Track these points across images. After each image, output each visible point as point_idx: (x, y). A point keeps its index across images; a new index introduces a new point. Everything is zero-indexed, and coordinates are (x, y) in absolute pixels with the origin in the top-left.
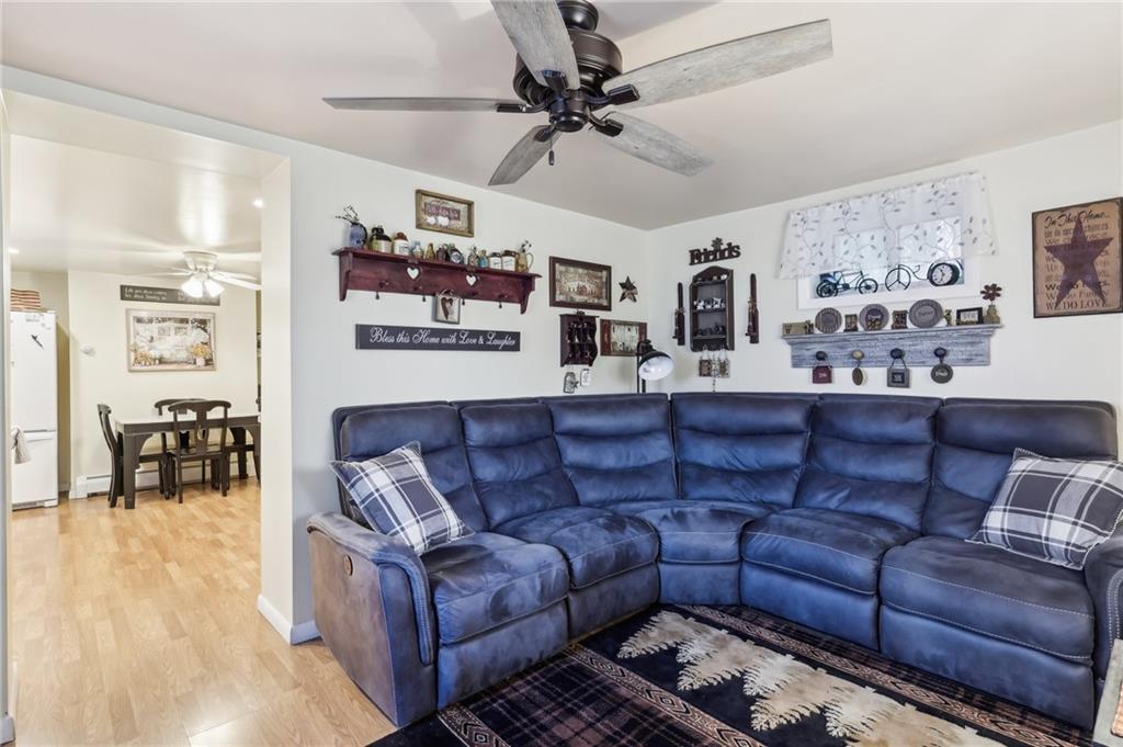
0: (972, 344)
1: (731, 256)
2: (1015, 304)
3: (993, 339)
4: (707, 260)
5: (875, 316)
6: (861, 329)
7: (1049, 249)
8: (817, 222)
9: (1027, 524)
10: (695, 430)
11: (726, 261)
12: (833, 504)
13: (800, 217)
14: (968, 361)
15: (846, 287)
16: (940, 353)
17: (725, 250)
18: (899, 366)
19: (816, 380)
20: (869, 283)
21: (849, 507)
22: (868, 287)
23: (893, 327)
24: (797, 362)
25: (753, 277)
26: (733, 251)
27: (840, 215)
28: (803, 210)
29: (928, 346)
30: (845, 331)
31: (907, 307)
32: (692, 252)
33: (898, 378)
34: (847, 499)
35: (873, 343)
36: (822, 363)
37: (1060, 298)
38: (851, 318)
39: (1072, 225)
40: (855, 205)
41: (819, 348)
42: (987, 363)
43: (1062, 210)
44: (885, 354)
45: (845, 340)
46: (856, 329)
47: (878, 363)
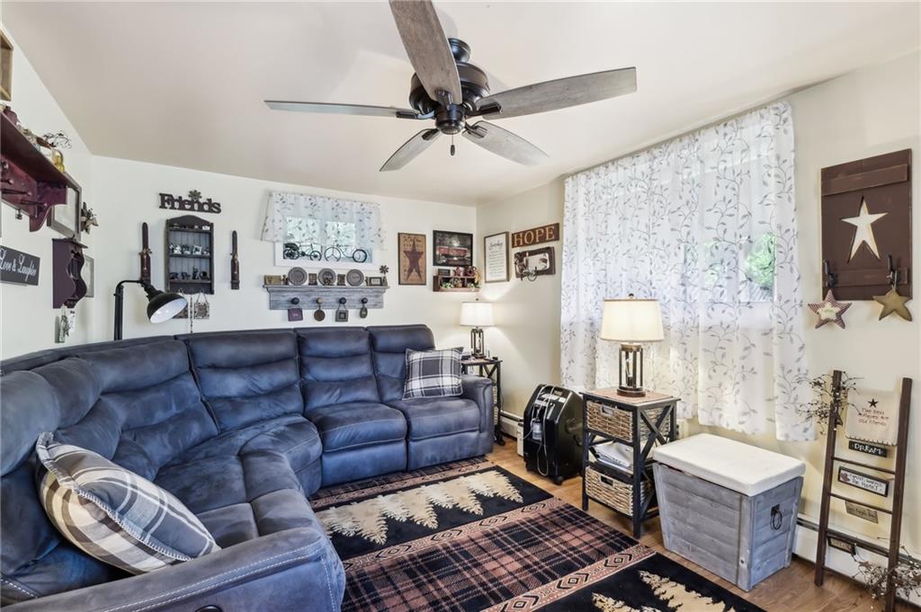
0: (377, 296)
1: (210, 211)
2: (392, 277)
3: (385, 294)
4: (182, 208)
5: (327, 276)
6: (319, 284)
7: (405, 252)
8: (293, 204)
9: (432, 382)
10: (215, 367)
11: (203, 213)
12: (333, 400)
13: (280, 197)
14: (375, 306)
15: (303, 254)
16: (363, 301)
17: (204, 203)
18: (342, 309)
19: (291, 319)
20: (316, 253)
21: (343, 399)
22: (316, 256)
23: (338, 284)
24: (274, 306)
25: (234, 234)
26: (214, 207)
27: (309, 205)
28: (283, 193)
29: (357, 296)
30: (309, 284)
31: (345, 273)
32: (162, 196)
33: (342, 316)
34: (341, 395)
35: (327, 294)
36: (295, 307)
37: (408, 276)
38: (313, 276)
39: (412, 243)
40: (319, 201)
41: (292, 296)
42: (381, 307)
43: (410, 234)
44: (334, 301)
45: (311, 291)
46: (316, 284)
47: (331, 307)
